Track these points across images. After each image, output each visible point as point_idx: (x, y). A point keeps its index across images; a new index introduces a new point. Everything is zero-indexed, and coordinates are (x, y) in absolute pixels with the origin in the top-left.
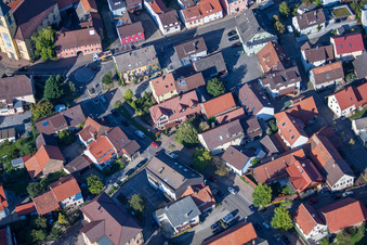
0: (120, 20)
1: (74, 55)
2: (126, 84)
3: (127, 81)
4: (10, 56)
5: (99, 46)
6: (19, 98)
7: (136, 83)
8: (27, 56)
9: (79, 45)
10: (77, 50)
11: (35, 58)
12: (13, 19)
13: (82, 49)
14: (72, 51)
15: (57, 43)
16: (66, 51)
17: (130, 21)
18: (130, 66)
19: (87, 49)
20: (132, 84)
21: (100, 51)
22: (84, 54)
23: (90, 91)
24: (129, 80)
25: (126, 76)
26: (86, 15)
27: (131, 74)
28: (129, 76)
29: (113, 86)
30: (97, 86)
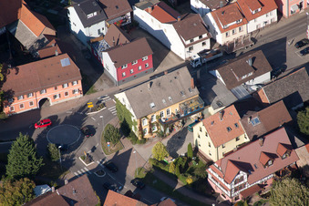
1: (35, 106)
2: (144, 140)
3: (147, 135)
5: (78, 86)
7: (162, 135)
10: (40, 97)
13: (48, 94)
16: (21, 100)
17: (123, 39)
18: (152, 105)
19: (57, 93)
20: (156, 140)
21: (78, 95)
22: (52, 104)
23: (84, 158)
24: (151, 132)
25: (146, 124)
26: (39, 41)
27: (155, 120)
28: (151, 125)
29: (123, 147)
30: (94, 149)
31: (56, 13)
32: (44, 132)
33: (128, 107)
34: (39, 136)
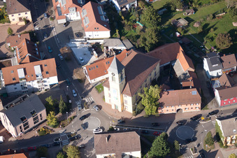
0: (217, 81)
1: (174, 112)
2: (227, 146)
3: (229, 144)
4: (113, 107)
5: (199, 105)
6: (128, 153)
8: (129, 109)
9: (181, 104)
10: (178, 108)
11: (137, 111)
12: (124, 76)
13: (183, 107)
14: (173, 108)
15: (161, 101)
16: (168, 108)
17: (228, 84)
18: (234, 130)
19: (187, 107)
20: (233, 147)
21: (198, 110)
22: (183, 112)
23: (192, 150)
24: (231, 143)
25: (229, 139)
26: (184, 74)
27: (234, 138)
28: (232, 140)
29: (214, 148)
30: (199, 145)
31: (198, 56)
32: (175, 128)
33: (221, 128)
34: (172, 130)
